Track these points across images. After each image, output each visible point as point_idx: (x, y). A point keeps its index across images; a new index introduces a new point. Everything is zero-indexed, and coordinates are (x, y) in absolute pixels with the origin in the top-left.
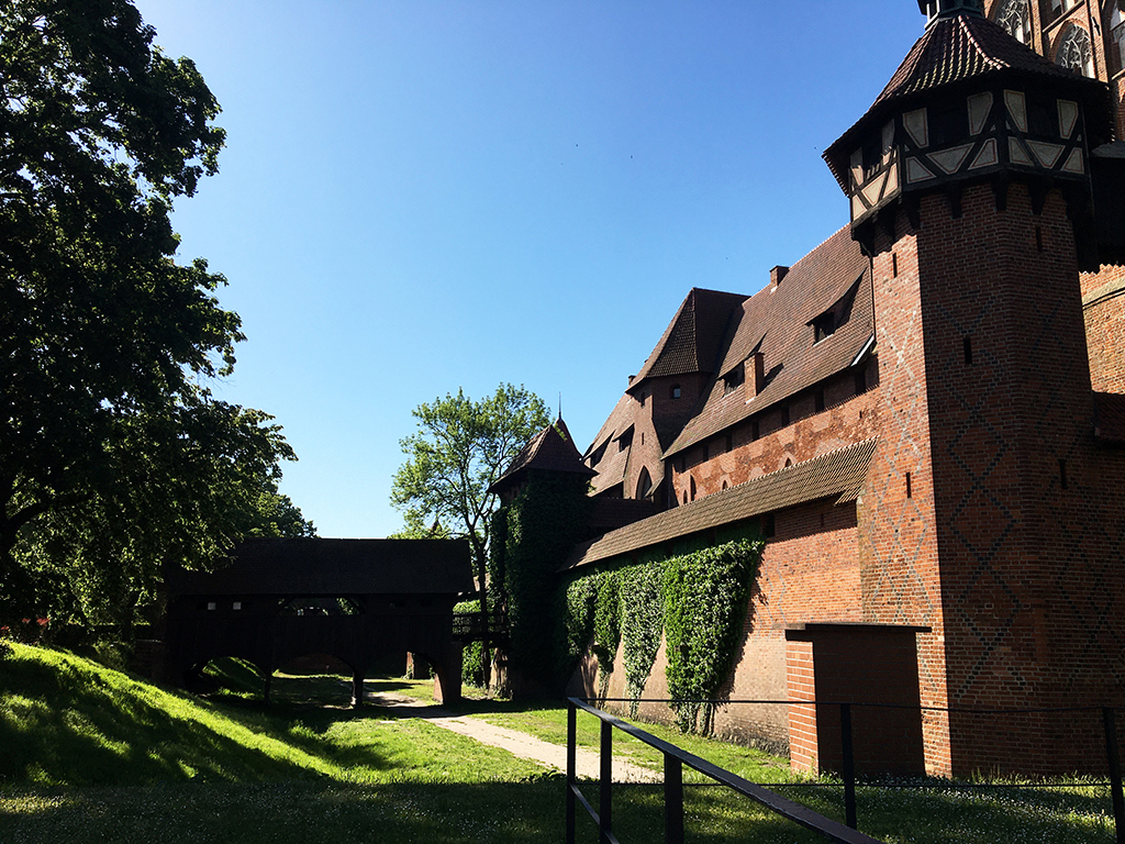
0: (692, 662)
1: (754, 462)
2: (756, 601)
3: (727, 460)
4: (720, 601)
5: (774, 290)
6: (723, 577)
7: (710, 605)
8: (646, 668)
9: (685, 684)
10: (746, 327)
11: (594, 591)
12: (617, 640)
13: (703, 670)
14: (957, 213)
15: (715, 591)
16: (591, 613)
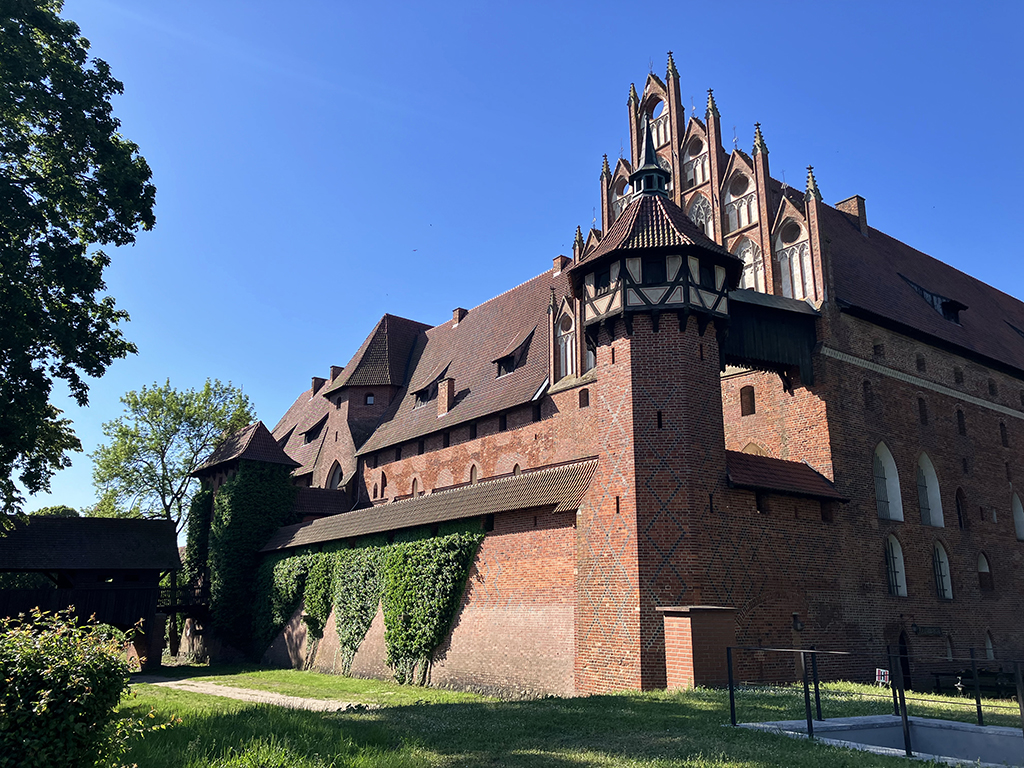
0: (415, 628)
1: (443, 465)
2: (473, 580)
3: (419, 461)
4: (443, 580)
5: (455, 326)
6: (448, 561)
7: (434, 583)
8: (361, 634)
9: (405, 645)
10: (431, 353)
11: (306, 569)
12: (328, 611)
13: (424, 634)
14: (656, 329)
15: (439, 572)
16: (301, 587)
